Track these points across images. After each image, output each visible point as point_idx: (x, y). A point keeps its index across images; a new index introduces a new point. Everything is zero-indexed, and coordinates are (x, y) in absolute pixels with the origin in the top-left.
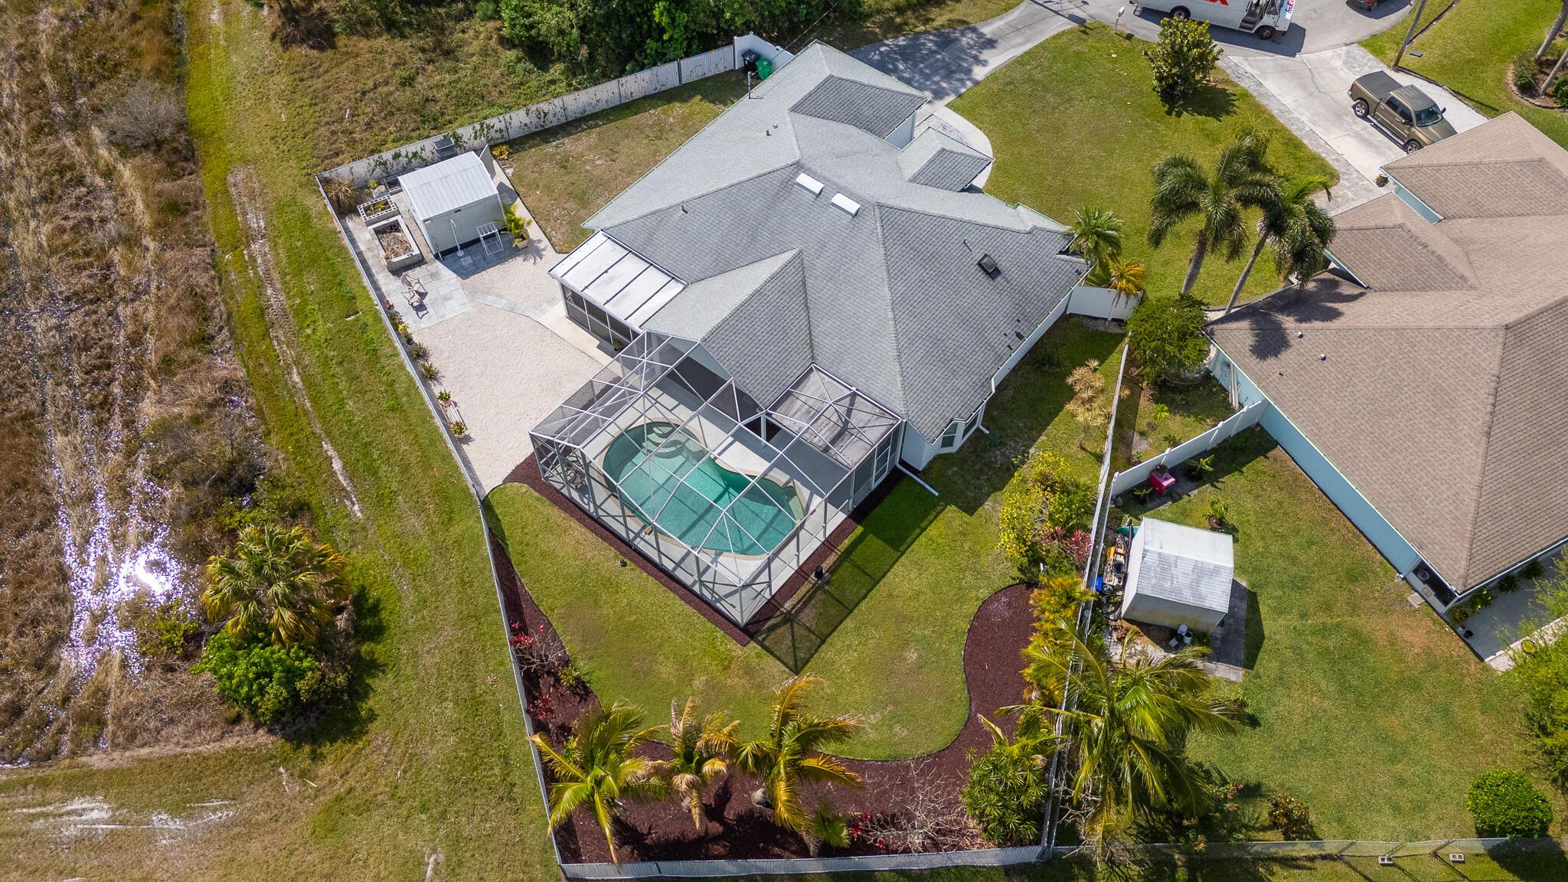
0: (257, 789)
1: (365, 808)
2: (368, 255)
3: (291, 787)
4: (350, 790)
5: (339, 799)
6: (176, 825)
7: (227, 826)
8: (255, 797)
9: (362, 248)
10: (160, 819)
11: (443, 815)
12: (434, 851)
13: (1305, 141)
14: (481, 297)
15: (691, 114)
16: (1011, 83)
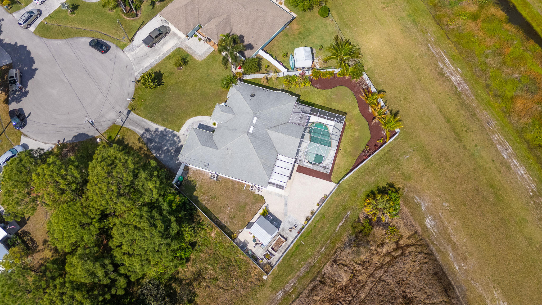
0: (410, 196)
1: (403, 173)
2: (283, 251)
3: (406, 190)
4: (402, 179)
5: (404, 180)
6: (423, 205)
7: (418, 195)
8: (412, 195)
9: (281, 254)
10: (423, 209)
11: (398, 160)
12: (404, 158)
13: (167, 55)
14: (285, 214)
15: (202, 193)
16: (164, 120)
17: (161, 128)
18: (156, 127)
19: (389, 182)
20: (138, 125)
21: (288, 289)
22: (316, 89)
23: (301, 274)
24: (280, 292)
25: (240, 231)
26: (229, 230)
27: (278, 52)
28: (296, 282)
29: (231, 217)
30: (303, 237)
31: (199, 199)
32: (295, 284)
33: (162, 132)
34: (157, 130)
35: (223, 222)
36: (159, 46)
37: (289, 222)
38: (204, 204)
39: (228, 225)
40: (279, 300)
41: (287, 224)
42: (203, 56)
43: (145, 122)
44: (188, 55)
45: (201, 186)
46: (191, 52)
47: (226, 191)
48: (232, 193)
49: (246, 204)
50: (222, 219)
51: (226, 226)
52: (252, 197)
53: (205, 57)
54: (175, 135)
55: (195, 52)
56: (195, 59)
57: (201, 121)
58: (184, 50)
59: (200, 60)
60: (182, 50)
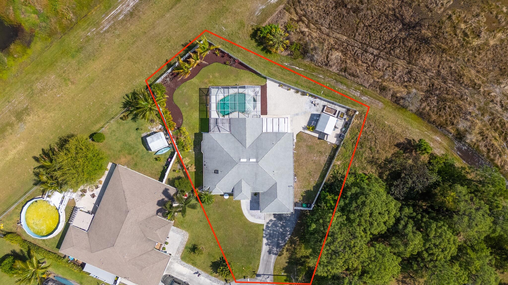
0: (256, 20)
1: (239, 29)
2: (333, 106)
3: (252, 23)
4: (244, 29)
5: (244, 27)
6: (261, 8)
7: (254, 13)
8: (255, 18)
9: (336, 106)
10: (264, 7)
11: (229, 35)
12: (225, 30)
13: (192, 267)
14: (305, 113)
15: (309, 184)
16: (257, 242)
17: (265, 241)
18: (265, 246)
19: (250, 38)
20: (268, 261)
21: (359, 94)
22: (184, 121)
23: (345, 87)
24: (363, 98)
25: (329, 143)
26: (331, 152)
27: (156, 167)
28: (352, 89)
29: (321, 154)
30: (318, 94)
31: (314, 185)
32: (353, 90)
33: (267, 239)
34: (267, 244)
35: (326, 159)
36: (185, 278)
37: (310, 108)
38: (318, 179)
39: (327, 154)
40: (369, 98)
41: (312, 109)
42: (183, 233)
43: (263, 257)
44: (186, 247)
45: (304, 187)
46: (182, 246)
47: (302, 165)
48: (302, 161)
49: (307, 146)
50: (324, 161)
51: (329, 156)
52: (300, 143)
53: (184, 231)
54: (267, 227)
55: (181, 242)
56: (189, 240)
57: (248, 210)
58: (182, 253)
59: (188, 235)
60: (183, 256)
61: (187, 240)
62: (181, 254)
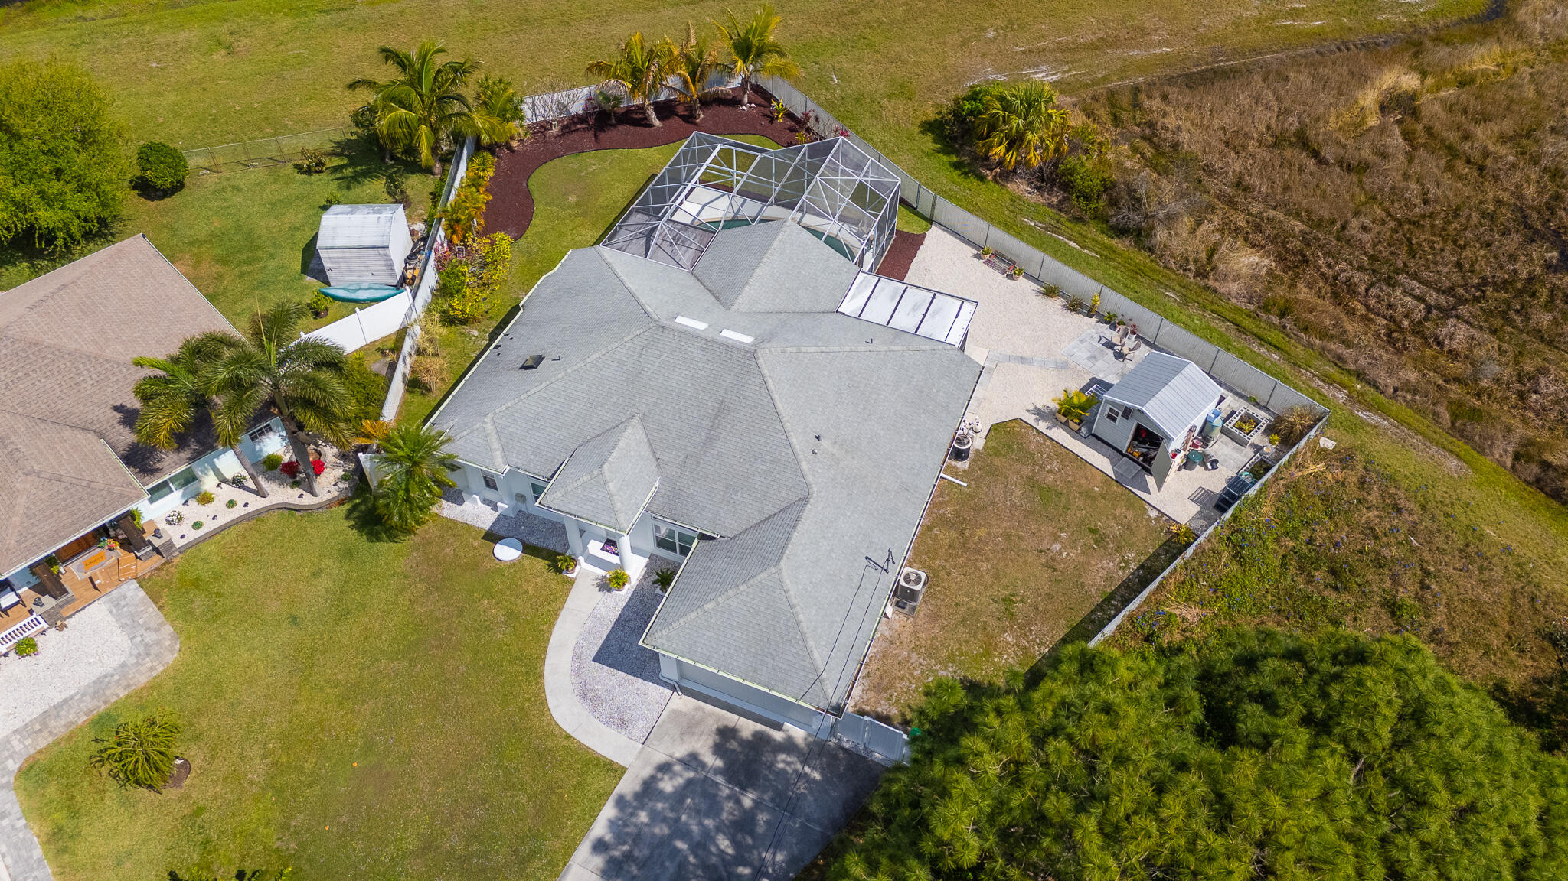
1: (890, 97)
4: (906, 103)
5: (910, 99)
6: (991, 77)
10: (1002, 78)
12: (838, 85)
14: (1063, 366)
19: (918, 129)
21: (1341, 396)
22: (521, 241)
24: (1360, 414)
25: (1154, 514)
26: (1156, 553)
28: (1309, 372)
29: (1096, 542)
31: (1017, 667)
35: (1122, 575)
37: (1094, 358)
39: (1134, 558)
40: (1392, 424)
42: (150, 637)
44: (101, 722)
46: (89, 703)
48: (982, 532)
49: (1032, 483)
51: (1142, 567)
53: (168, 629)
55: (98, 681)
56: (154, 685)
57: (577, 656)
58: (57, 743)
59: (170, 658)
60: (44, 760)
61: (143, 680)
62: (42, 744)
